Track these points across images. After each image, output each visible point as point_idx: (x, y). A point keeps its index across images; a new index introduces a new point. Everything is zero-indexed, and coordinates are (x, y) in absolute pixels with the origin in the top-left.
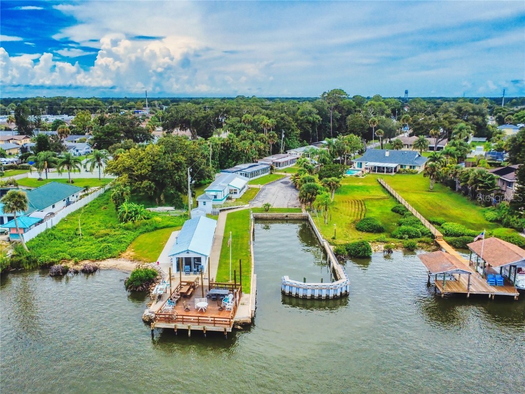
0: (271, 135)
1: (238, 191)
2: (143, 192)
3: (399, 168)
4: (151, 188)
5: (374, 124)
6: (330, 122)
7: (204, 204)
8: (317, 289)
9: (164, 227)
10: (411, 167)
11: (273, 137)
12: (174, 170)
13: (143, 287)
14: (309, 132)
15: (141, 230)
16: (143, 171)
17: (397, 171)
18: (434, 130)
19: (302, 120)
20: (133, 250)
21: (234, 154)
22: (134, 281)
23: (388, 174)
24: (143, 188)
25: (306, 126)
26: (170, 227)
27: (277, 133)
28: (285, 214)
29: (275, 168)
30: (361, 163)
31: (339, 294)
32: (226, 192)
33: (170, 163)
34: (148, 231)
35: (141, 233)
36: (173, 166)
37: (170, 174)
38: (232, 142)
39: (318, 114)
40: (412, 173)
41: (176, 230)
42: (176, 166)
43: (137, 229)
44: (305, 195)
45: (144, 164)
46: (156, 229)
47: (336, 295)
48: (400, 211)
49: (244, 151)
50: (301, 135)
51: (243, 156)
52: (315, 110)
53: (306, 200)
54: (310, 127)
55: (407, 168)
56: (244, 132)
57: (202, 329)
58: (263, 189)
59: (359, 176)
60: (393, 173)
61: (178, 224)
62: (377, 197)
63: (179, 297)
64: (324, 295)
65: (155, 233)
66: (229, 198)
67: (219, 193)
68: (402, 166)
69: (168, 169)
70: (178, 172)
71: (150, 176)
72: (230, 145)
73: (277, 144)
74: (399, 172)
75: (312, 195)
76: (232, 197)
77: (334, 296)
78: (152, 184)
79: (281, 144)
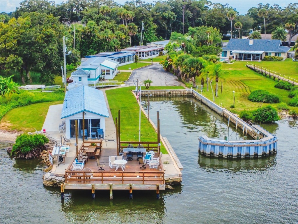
0: (131, 26)
1: (111, 72)
2: (8, 68)
3: (264, 56)
4: (18, 63)
5: (232, 17)
6: (182, 21)
7: (80, 80)
8: (245, 146)
9: (38, 102)
10: (276, 54)
11: (133, 28)
12: (43, 43)
13: (33, 154)
14: (165, 28)
15: (13, 104)
16: (7, 44)
17: (263, 58)
18: (290, 24)
19: (158, 16)
20: (8, 121)
21: (96, 43)
22: (22, 146)
23: (254, 61)
24: (8, 63)
25: (162, 22)
26: (45, 102)
27: (136, 24)
28: (168, 90)
29: (139, 58)
30: (226, 52)
31: (267, 152)
32: (99, 72)
33: (40, 36)
34: (21, 105)
35: (13, 107)
36: (42, 38)
37: (40, 47)
38: (93, 30)
39: (172, 10)
40: (278, 60)
41: (53, 104)
42: (46, 39)
43: (8, 103)
44: (189, 69)
45: (8, 37)
46: (30, 103)
47: (265, 154)
48: (285, 86)
49: (106, 40)
50: (157, 30)
51: (105, 45)
52: (170, 7)
53: (190, 75)
54: (166, 23)
55: (273, 55)
56: (103, 23)
57: (128, 188)
58: (134, 73)
59: (227, 63)
60: (260, 60)
61: (54, 99)
62: (253, 78)
63: (86, 157)
64: (252, 153)
65: (29, 107)
66: (101, 79)
67: (93, 72)
68: (267, 54)
69: (38, 41)
70: (48, 45)
71: (16, 50)
72: (91, 34)
73: (136, 36)
74: (265, 59)
75: (197, 69)
76: (105, 79)
77: (263, 154)
78: (20, 59)
79: (140, 38)
